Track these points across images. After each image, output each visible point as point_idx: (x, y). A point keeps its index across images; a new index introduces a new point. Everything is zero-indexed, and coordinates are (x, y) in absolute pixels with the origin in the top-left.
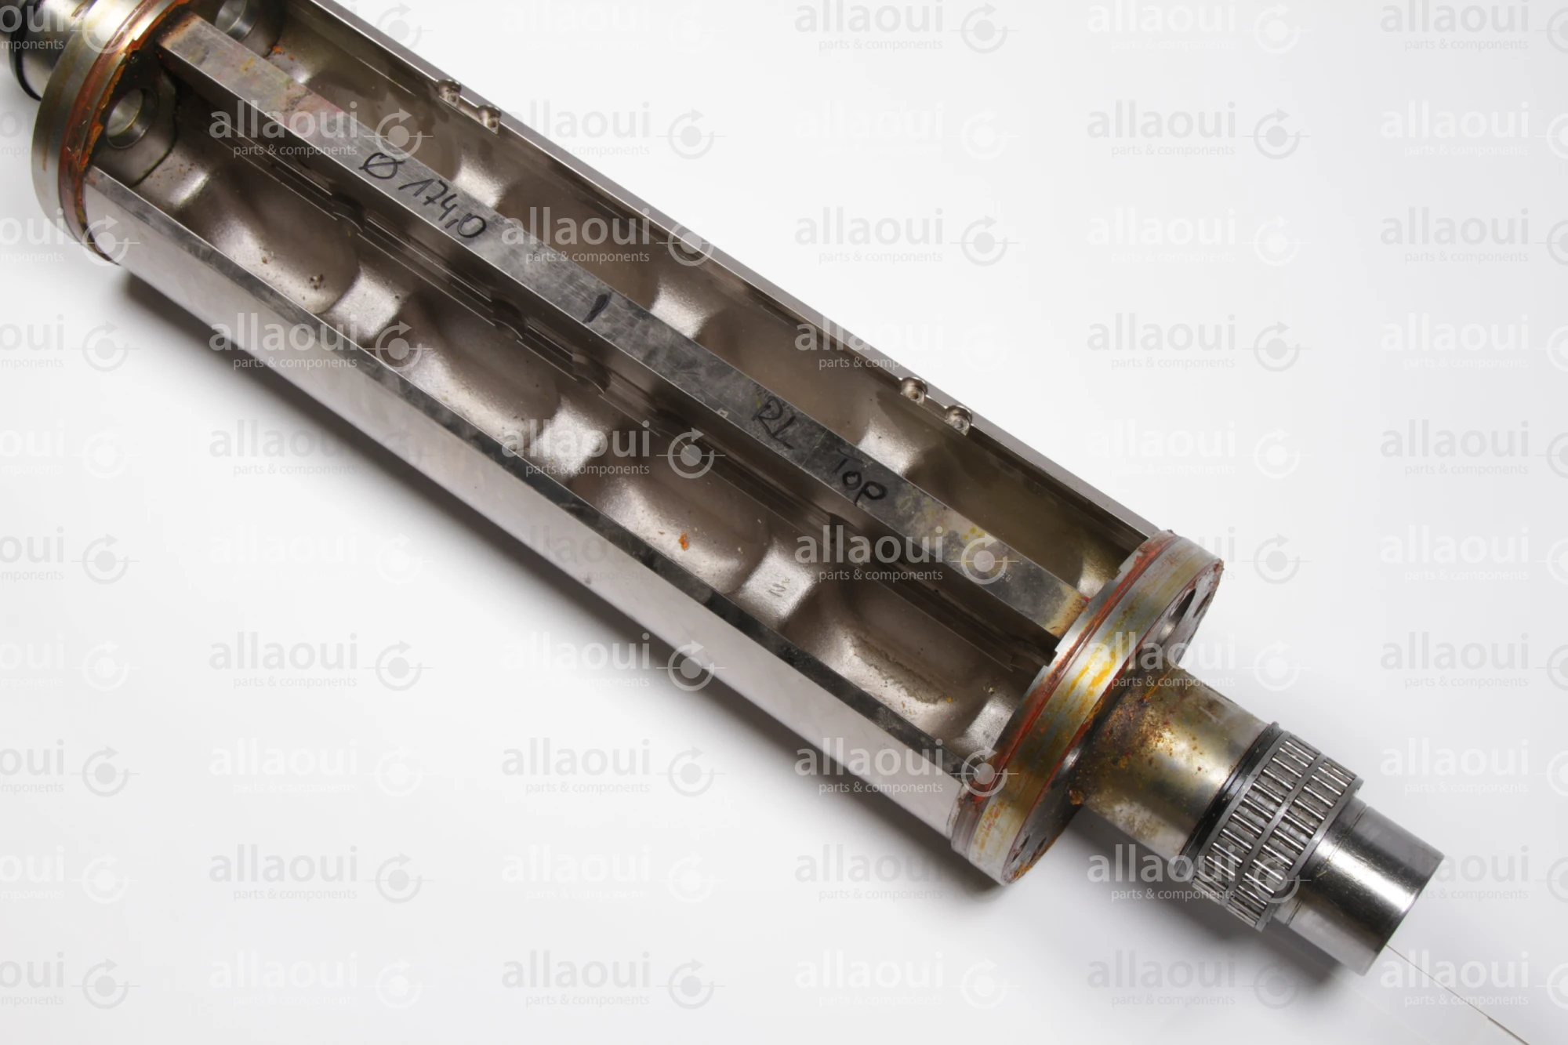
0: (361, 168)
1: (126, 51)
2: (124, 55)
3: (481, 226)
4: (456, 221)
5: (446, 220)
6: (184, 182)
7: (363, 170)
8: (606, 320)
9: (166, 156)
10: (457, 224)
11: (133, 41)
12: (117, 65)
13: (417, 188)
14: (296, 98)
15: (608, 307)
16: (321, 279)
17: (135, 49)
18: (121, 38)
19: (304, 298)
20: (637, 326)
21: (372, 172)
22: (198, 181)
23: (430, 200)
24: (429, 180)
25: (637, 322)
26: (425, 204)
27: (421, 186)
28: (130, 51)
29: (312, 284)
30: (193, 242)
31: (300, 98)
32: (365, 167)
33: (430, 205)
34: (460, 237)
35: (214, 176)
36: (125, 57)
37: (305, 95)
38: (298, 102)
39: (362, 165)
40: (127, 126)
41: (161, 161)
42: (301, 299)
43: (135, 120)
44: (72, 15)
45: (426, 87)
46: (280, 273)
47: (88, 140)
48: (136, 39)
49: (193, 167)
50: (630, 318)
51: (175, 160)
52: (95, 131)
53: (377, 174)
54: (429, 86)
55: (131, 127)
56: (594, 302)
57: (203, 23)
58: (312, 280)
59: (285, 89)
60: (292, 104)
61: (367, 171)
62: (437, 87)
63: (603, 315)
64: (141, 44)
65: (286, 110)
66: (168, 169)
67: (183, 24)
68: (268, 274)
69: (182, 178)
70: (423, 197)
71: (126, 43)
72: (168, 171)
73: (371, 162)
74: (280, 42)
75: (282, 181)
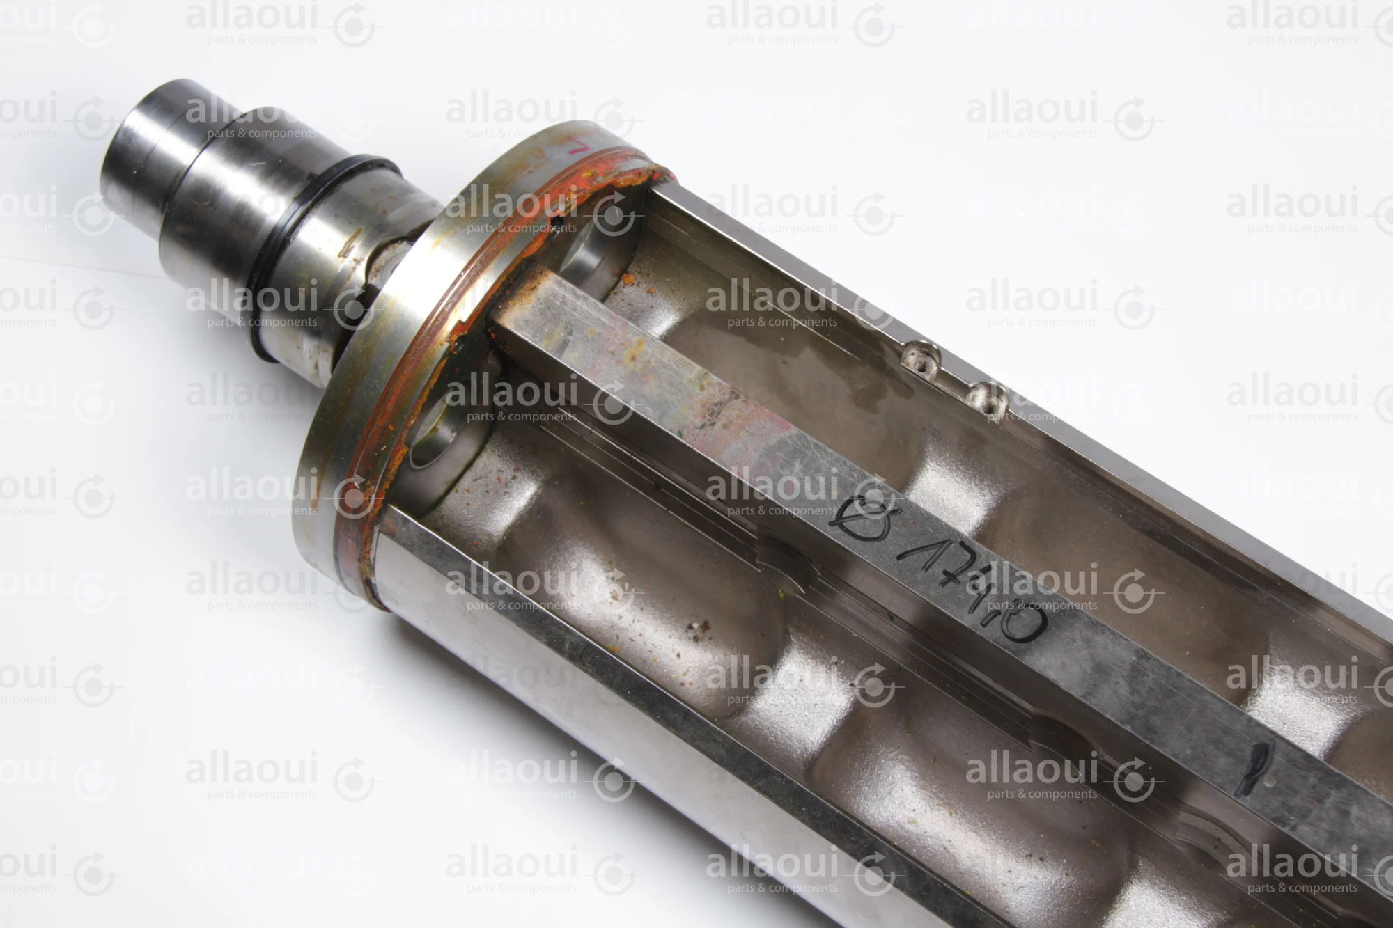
0: (831, 524)
1: (449, 340)
2: (446, 345)
3: (1039, 621)
4: (998, 613)
5: (980, 612)
6: (506, 498)
7: (836, 527)
8: (1274, 791)
9: (477, 455)
10: (999, 618)
11: (460, 322)
12: (437, 363)
13: (927, 555)
14: (717, 404)
15: (1273, 768)
16: (705, 626)
17: (461, 334)
18: (443, 317)
19: (678, 656)
20: (1329, 802)
21: (851, 529)
22: (524, 493)
23: (950, 577)
24: (944, 542)
25: (1328, 795)
26: (943, 584)
27: (933, 551)
28: (455, 337)
29: (691, 634)
30: (555, 629)
31: (722, 404)
32: (839, 521)
33: (951, 584)
34: (1008, 642)
35: (547, 484)
36: (449, 347)
37: (730, 400)
38: (719, 413)
39: (834, 518)
40: (430, 429)
41: (469, 465)
42: (674, 656)
43: (441, 418)
44: (339, 256)
45: (881, 350)
46: (639, 615)
47: (387, 471)
48: (464, 320)
49: (518, 474)
50: (1314, 787)
51: (492, 463)
52: (397, 459)
53: (859, 534)
54: (886, 348)
55: (435, 429)
56: (1248, 758)
57: (559, 283)
58: (690, 627)
59: (697, 390)
60: (711, 415)
61: (842, 527)
62: (899, 353)
63: (1268, 783)
64: (469, 326)
65: (703, 427)
66: (480, 478)
67: (528, 285)
68: (620, 617)
69: (502, 490)
70: (937, 570)
71: (449, 326)
72: (480, 482)
73: (847, 513)
74: (631, 268)
75: (669, 509)
